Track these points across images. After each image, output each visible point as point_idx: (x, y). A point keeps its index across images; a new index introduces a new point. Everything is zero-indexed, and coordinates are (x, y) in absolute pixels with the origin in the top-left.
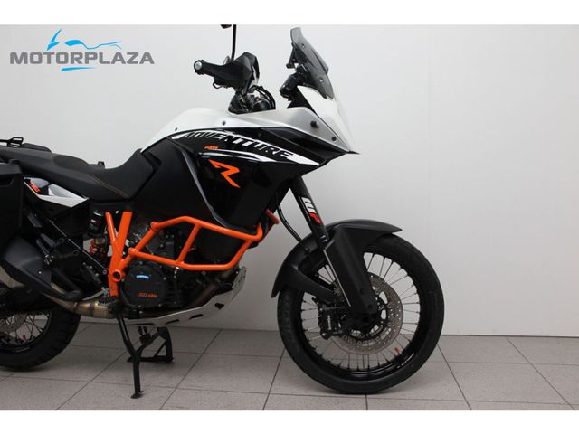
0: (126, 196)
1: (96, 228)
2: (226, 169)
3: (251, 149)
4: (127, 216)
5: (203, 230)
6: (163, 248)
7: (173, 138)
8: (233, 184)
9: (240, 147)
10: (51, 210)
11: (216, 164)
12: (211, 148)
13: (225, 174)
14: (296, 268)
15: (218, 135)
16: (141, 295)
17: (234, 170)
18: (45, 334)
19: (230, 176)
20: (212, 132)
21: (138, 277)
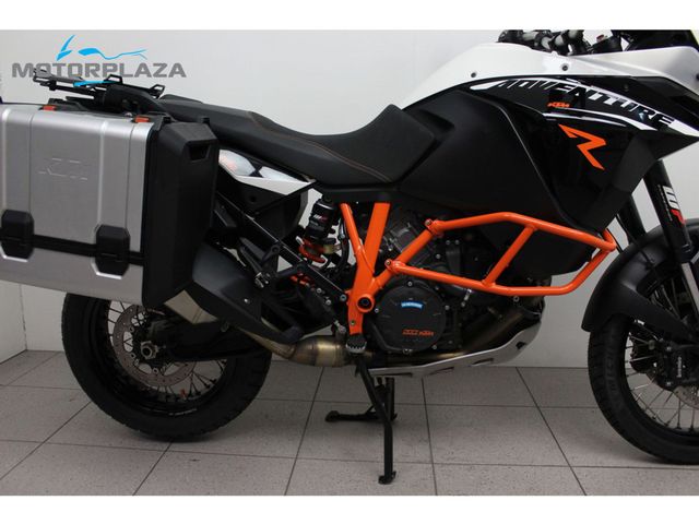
0: (383, 177)
1: (322, 229)
2: (588, 141)
3: (616, 108)
4: (381, 211)
5: (539, 234)
6: (440, 260)
7: (474, 88)
8: (595, 163)
9: (600, 105)
10: (253, 199)
11: (570, 132)
12: (558, 105)
13: (584, 148)
14: (633, 288)
15: (562, 86)
16: (407, 332)
17: (598, 142)
18: (218, 389)
19: (591, 151)
20: (549, 80)
21: (404, 305)
